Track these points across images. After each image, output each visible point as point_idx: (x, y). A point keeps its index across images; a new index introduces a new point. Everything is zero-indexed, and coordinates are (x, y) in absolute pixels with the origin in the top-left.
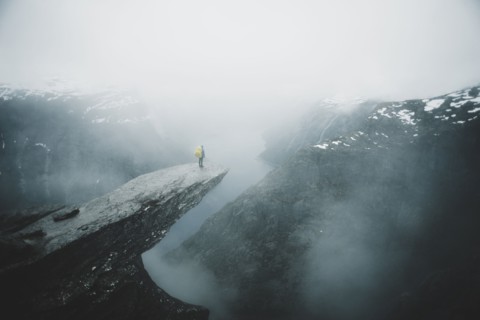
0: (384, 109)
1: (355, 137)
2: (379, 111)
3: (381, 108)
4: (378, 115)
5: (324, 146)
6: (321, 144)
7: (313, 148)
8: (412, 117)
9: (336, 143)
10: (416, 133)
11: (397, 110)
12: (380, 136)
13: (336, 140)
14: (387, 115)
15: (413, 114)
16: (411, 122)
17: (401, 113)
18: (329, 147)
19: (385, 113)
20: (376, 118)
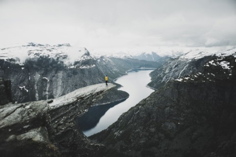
0: (213, 61)
1: (197, 76)
2: (210, 62)
3: (211, 61)
4: (209, 64)
5: (180, 80)
6: (179, 79)
7: (174, 81)
8: (228, 65)
9: (187, 78)
10: (231, 73)
11: (220, 61)
12: (210, 75)
13: (187, 77)
14: (214, 64)
15: (229, 63)
16: (227, 67)
17: (222, 63)
18: (183, 80)
19: (213, 63)
20: (208, 65)
